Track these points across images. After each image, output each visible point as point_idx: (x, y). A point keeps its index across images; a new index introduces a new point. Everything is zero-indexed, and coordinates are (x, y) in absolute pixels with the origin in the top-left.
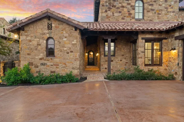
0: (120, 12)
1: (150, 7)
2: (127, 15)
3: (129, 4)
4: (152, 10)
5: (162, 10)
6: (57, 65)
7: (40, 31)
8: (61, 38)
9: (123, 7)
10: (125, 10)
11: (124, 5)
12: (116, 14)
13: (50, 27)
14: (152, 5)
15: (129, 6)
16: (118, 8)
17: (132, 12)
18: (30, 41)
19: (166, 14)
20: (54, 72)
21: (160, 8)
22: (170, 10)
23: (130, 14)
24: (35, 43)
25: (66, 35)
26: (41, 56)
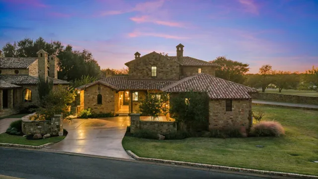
0: (141, 73)
1: (161, 70)
2: (146, 75)
3: (147, 68)
4: (163, 72)
5: (168, 72)
6: (103, 108)
7: (94, 91)
8: (105, 94)
9: (143, 69)
10: (145, 71)
11: (145, 68)
12: (139, 74)
13: (99, 89)
14: (162, 68)
15: (147, 69)
16: (140, 70)
17: (149, 73)
18: (89, 96)
19: (171, 74)
20: (101, 112)
21: (167, 70)
22: (173, 72)
23: (148, 74)
24: (91, 97)
25: (108, 93)
26: (95, 104)
